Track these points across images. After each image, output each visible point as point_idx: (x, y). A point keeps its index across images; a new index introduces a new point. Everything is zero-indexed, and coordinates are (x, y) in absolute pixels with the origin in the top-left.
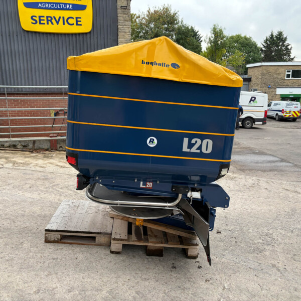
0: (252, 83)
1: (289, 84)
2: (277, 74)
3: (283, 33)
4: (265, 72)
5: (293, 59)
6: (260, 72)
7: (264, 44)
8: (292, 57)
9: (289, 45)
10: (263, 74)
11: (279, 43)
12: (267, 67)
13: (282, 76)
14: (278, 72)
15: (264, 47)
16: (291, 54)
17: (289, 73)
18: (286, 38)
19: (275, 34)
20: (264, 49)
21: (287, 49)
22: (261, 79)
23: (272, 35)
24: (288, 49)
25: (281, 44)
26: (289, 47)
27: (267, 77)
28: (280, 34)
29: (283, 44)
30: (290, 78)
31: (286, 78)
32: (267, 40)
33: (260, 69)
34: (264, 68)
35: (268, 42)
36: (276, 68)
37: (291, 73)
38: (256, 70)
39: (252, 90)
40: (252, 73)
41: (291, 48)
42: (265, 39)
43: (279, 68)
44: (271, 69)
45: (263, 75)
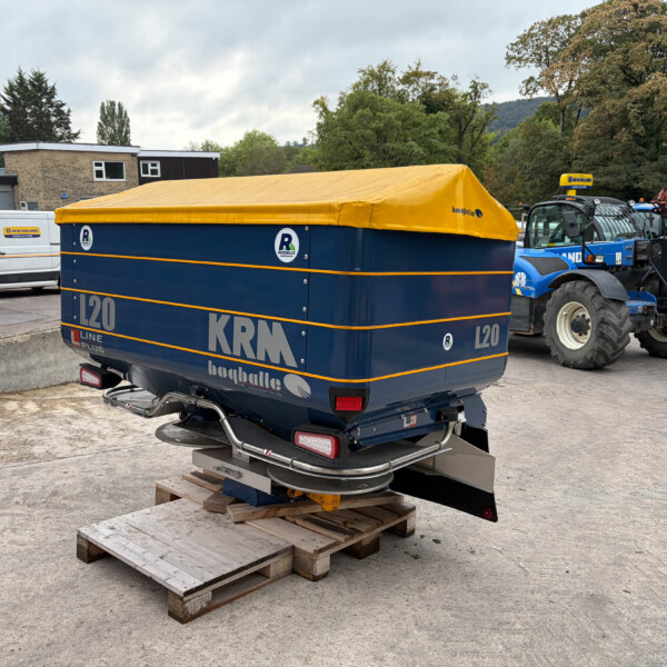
0: (20, 189)
1: (102, 190)
2: (75, 169)
3: (46, 77)
4: (49, 164)
5: (76, 136)
6: (39, 164)
7: (6, 96)
8: (74, 131)
9: (63, 105)
10: (45, 169)
11: (40, 98)
12: (53, 154)
13: (87, 173)
14: (77, 165)
15: (8, 103)
16: (70, 125)
17: (99, 168)
18: (53, 88)
19: (28, 76)
20: (8, 108)
21: (59, 113)
22: (44, 178)
23: (21, 77)
24: (62, 112)
25: (44, 100)
26: (65, 109)
27: (55, 175)
28: (39, 78)
29: (49, 101)
30: (104, 179)
31: (96, 179)
32: (11, 86)
33: (37, 156)
34: (45, 154)
35: (16, 93)
36: (72, 156)
37: (103, 168)
38: (25, 159)
39: (23, 205)
40: (17, 165)
41: (69, 111)
42: (7, 85)
43: (79, 156)
44: (61, 158)
45: (46, 171)
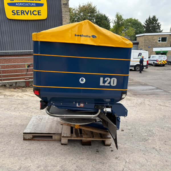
0: (139, 45)
1: (160, 45)
2: (153, 40)
3: (156, 17)
4: (146, 39)
5: (162, 31)
6: (144, 39)
7: (145, 23)
9: (159, 23)
10: (145, 40)
11: (154, 22)
12: (147, 36)
13: (156, 41)
14: (153, 39)
15: (146, 24)
16: (160, 28)
17: (160, 39)
18: (158, 19)
19: (151, 17)
20: (145, 26)
21: (158, 25)
22: (144, 43)
23: (150, 18)
24: (159, 25)
25: (155, 23)
26: (159, 24)
27: (147, 42)
28: (154, 17)
29: (156, 23)
30: (161, 42)
31: (158, 42)
32: (147, 21)
33: (144, 37)
34: (146, 36)
35: (147, 22)
36: (152, 36)
37: (161, 39)
38: (141, 38)
39: (139, 49)
40: (139, 40)
41: (161, 25)
42: (146, 20)
43: (154, 36)
44: (150, 37)
45: (145, 41)
